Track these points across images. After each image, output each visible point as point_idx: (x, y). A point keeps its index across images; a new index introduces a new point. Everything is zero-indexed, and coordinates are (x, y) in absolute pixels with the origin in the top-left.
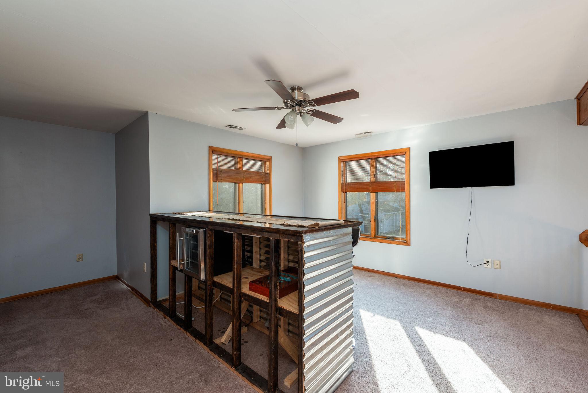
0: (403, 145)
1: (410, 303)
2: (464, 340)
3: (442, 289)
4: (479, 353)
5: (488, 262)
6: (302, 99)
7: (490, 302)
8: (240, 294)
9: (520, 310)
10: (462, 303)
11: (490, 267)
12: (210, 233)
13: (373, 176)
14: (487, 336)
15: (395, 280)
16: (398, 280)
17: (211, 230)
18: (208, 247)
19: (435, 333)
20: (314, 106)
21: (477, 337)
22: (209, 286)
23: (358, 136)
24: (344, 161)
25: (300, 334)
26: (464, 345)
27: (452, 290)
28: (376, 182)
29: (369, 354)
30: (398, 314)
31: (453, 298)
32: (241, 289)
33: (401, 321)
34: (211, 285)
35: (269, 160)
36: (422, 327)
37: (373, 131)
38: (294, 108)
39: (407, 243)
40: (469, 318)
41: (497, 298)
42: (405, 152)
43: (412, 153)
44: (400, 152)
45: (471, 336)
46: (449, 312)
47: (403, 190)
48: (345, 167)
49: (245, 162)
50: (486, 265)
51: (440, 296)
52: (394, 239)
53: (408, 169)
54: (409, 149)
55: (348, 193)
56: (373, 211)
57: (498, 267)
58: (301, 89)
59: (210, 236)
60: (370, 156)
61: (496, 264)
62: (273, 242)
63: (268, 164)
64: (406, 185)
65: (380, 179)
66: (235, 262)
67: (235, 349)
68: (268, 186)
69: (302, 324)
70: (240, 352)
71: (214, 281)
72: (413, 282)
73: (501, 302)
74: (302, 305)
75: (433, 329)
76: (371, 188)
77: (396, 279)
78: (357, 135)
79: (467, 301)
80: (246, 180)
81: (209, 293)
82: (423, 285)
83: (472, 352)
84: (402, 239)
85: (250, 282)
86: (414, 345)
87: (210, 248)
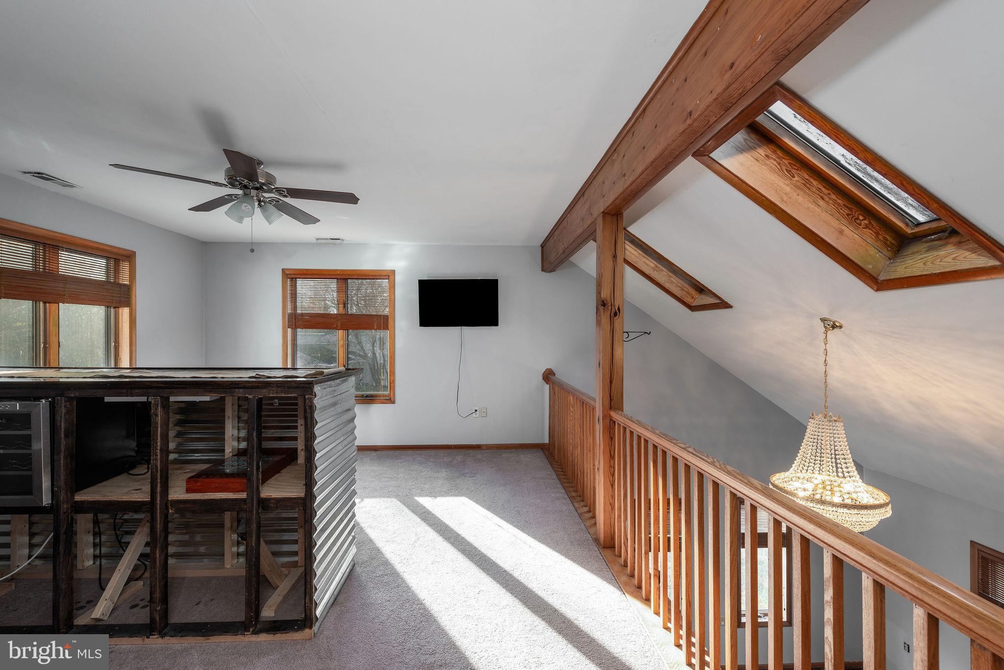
0: (388, 266)
1: (401, 475)
2: (462, 495)
3: (432, 452)
4: (477, 502)
5: (476, 411)
6: (263, 181)
7: (479, 454)
8: (166, 504)
9: (503, 455)
10: (455, 461)
11: (478, 416)
12: (68, 406)
13: (341, 306)
14: (481, 485)
15: (375, 454)
16: (379, 453)
17: (70, 399)
18: (63, 436)
19: (435, 497)
20: (286, 196)
21: (473, 489)
22: (65, 513)
23: (320, 241)
24: (292, 276)
25: (308, 518)
26: (464, 499)
27: (443, 451)
28: (347, 314)
29: (371, 541)
30: (390, 490)
31: (446, 459)
32: (168, 494)
33: (397, 496)
34: (70, 511)
35: (130, 257)
36: (420, 496)
37: (343, 238)
38: (247, 191)
39: (391, 400)
40: (463, 474)
41: (484, 449)
42: (389, 275)
43: (398, 278)
44: (382, 274)
45: (468, 489)
46: (444, 473)
47: (386, 327)
48: (294, 287)
49: (64, 256)
50: (474, 414)
51: (432, 460)
52: (372, 397)
53: (393, 299)
54: (393, 272)
55: (299, 330)
56: (342, 358)
57: (485, 415)
58: (260, 164)
59: (67, 413)
60: (338, 275)
61: (483, 411)
62: (256, 401)
63: (125, 267)
64: (390, 320)
65: (353, 310)
66: (159, 448)
67: (159, 600)
68: (125, 312)
69: (311, 505)
70: (167, 604)
71: (76, 502)
72: (398, 452)
73: (488, 452)
74: (313, 478)
75: (433, 494)
76: (339, 323)
77: (376, 452)
78: (318, 239)
79: (459, 458)
80: (69, 296)
81: (65, 527)
82: (410, 452)
83: (471, 502)
84: (384, 396)
85: (188, 478)
86: (417, 515)
87: (66, 436)
